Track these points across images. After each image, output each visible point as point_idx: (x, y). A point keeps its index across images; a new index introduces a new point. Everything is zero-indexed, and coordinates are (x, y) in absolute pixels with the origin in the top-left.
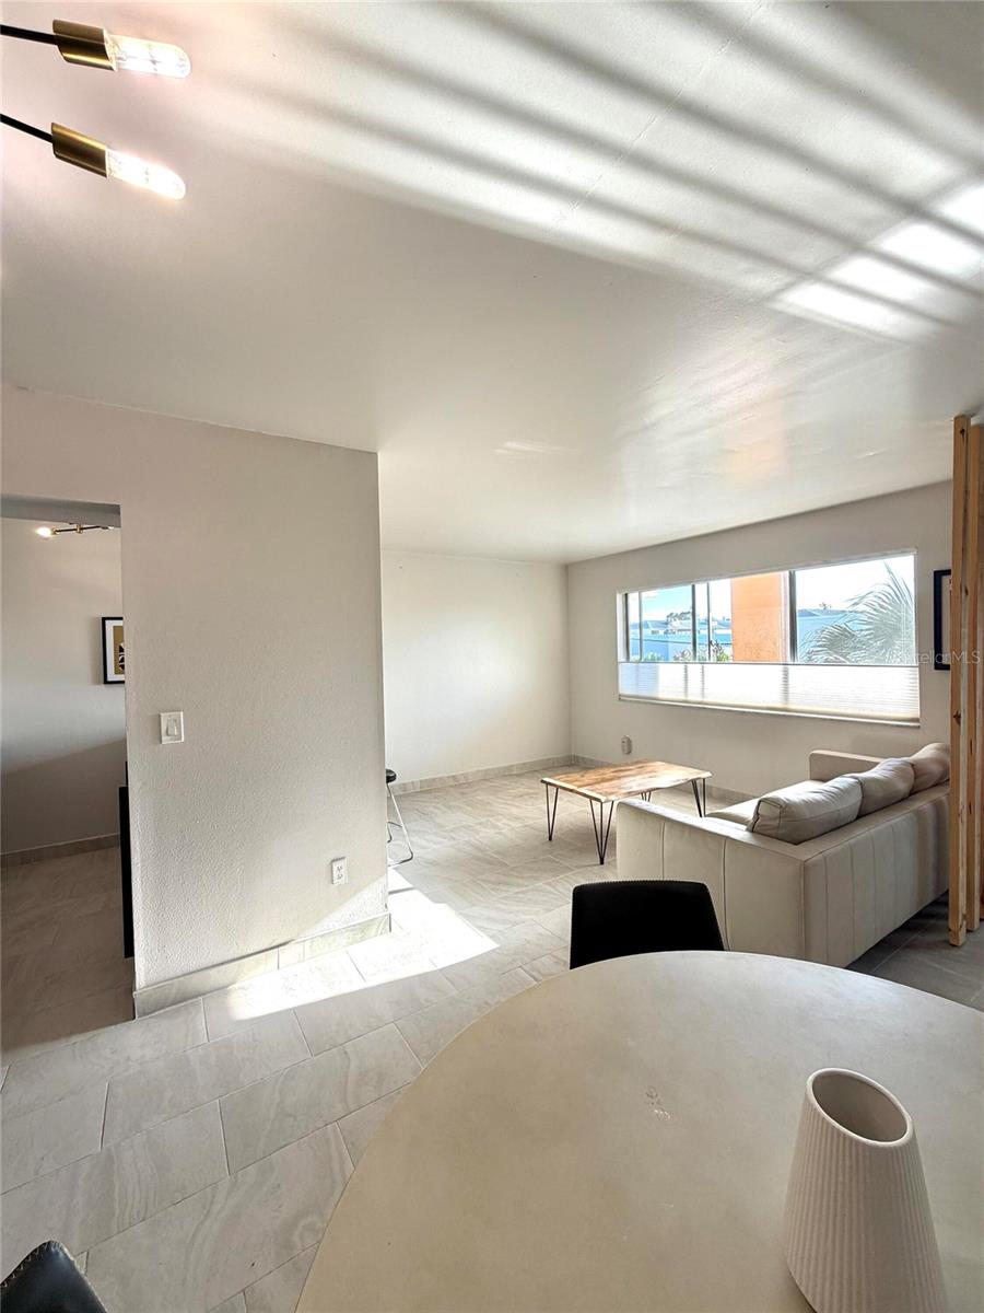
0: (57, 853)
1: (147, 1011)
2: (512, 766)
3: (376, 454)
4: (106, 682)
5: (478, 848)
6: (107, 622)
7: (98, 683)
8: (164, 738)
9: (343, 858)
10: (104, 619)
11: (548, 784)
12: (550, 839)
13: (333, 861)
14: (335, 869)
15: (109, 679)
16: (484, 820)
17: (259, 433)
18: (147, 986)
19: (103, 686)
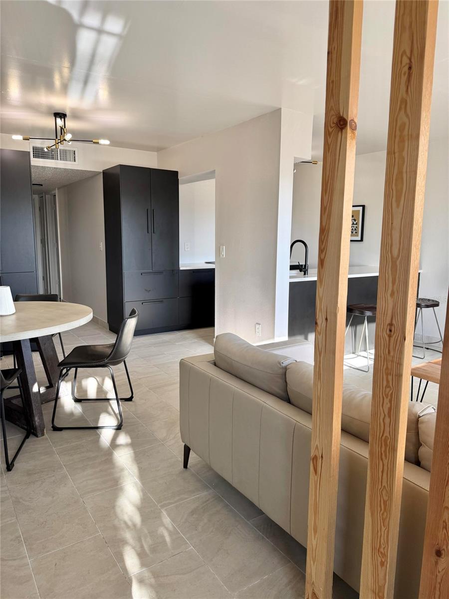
3: (281, 109)
8: (221, 255)
9: (260, 324)
13: (256, 324)
14: (257, 328)
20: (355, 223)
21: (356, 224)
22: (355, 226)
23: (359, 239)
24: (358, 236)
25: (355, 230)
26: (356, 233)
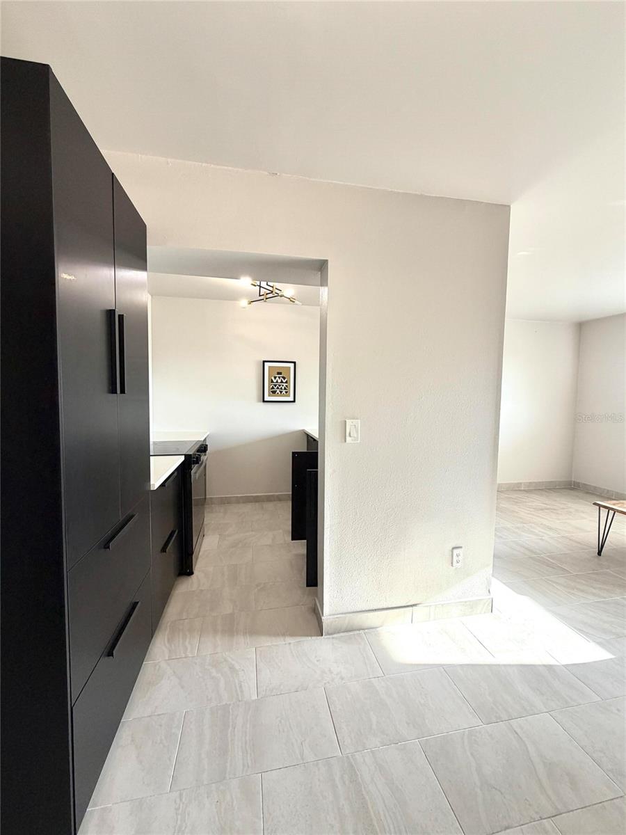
0: (239, 501)
1: (330, 632)
2: (521, 483)
3: (509, 206)
4: (264, 401)
5: (531, 551)
6: (266, 363)
7: (260, 401)
8: (348, 439)
9: (461, 547)
10: (264, 362)
11: (600, 506)
12: (599, 553)
13: (453, 548)
14: (455, 555)
15: (265, 400)
16: (519, 525)
17: (422, 195)
18: (330, 615)
19: (262, 403)
20: (284, 381)
21: (286, 382)
22: (285, 385)
23: (292, 400)
24: (289, 396)
25: (285, 389)
26: (286, 392)
